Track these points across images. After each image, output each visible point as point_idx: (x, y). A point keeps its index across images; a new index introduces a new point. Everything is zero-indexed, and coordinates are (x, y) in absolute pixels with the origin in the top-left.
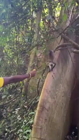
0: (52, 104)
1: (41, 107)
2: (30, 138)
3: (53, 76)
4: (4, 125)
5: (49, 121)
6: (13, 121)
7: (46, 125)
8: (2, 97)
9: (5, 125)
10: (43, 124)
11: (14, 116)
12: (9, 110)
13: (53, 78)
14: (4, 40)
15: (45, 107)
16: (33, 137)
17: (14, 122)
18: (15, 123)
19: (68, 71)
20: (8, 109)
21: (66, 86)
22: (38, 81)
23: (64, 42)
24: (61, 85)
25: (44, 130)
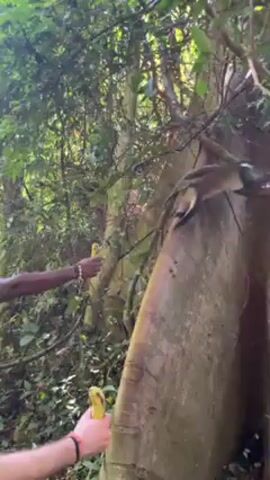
0: (172, 360)
1: (135, 369)
2: (102, 468)
3: (171, 271)
4: (26, 432)
5: (164, 413)
6: (54, 418)
7: (154, 427)
8: (19, 340)
9: (29, 431)
10: (143, 421)
11: (58, 402)
12: (40, 384)
13: (174, 276)
14: (19, 161)
15: (147, 370)
16: (112, 461)
17: (58, 419)
18: (61, 423)
19: (227, 253)
20: (37, 380)
21: (219, 301)
22: (130, 288)
23: (209, 161)
24: (203, 299)
25: (148, 442)
